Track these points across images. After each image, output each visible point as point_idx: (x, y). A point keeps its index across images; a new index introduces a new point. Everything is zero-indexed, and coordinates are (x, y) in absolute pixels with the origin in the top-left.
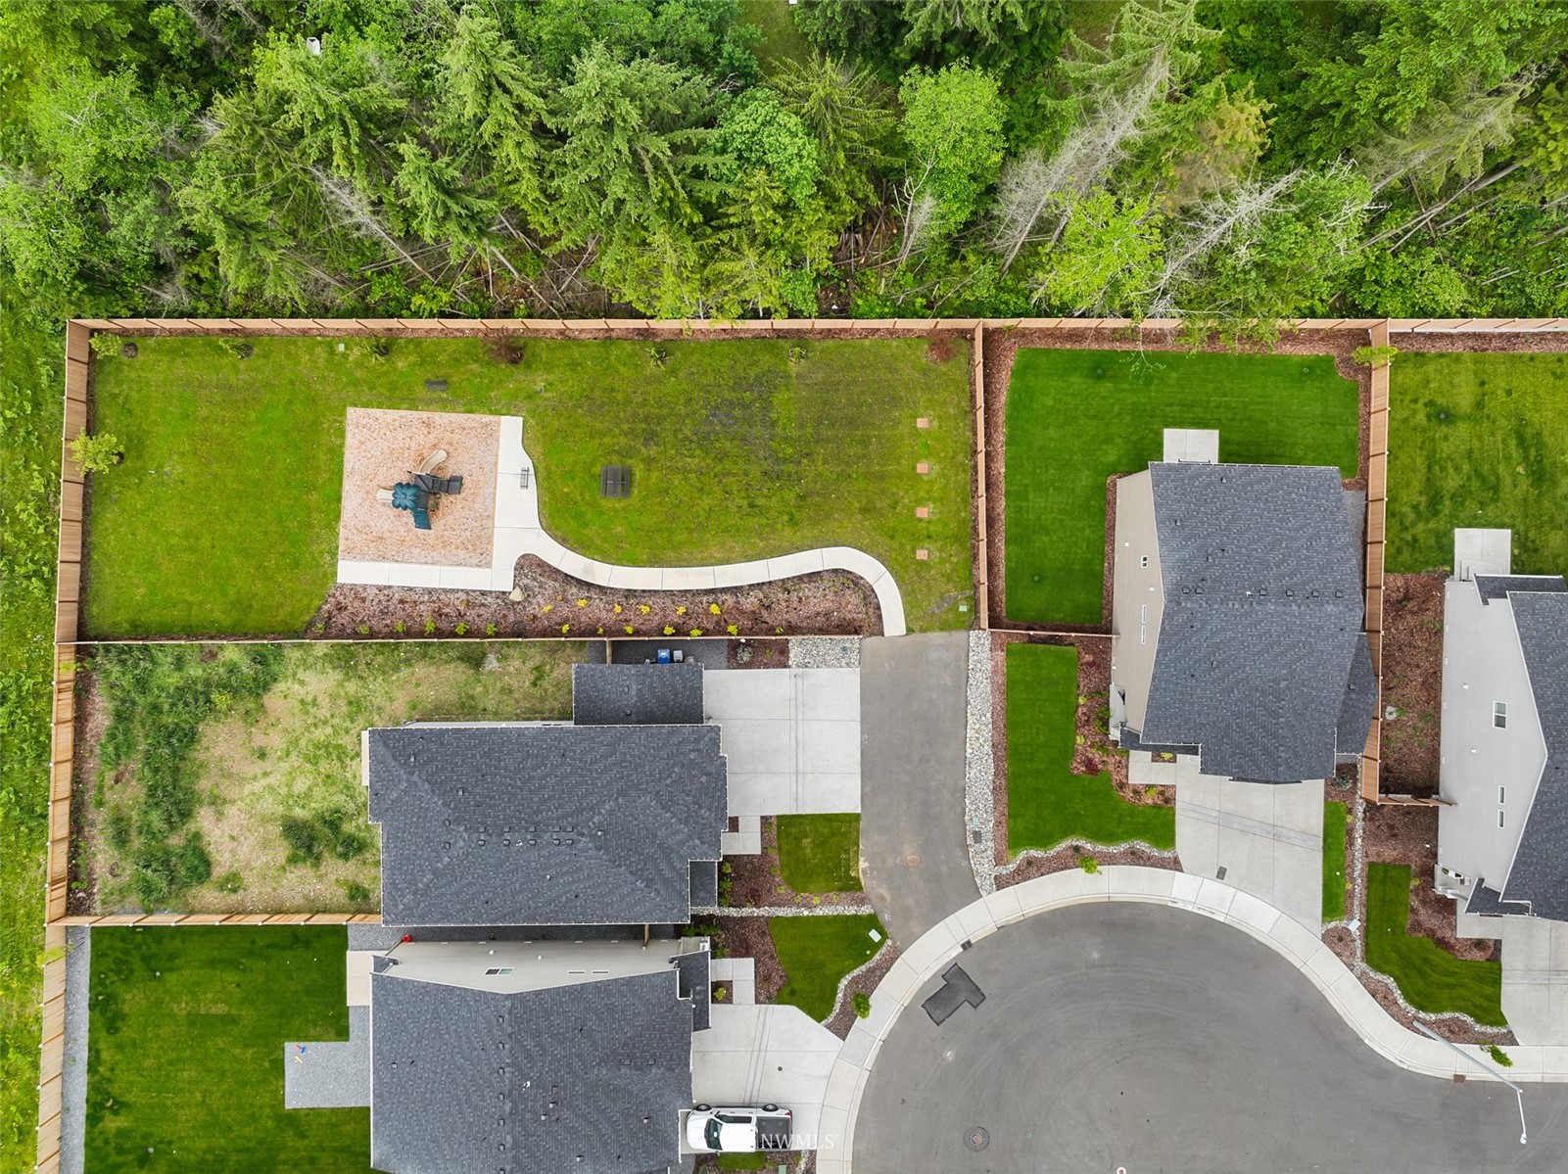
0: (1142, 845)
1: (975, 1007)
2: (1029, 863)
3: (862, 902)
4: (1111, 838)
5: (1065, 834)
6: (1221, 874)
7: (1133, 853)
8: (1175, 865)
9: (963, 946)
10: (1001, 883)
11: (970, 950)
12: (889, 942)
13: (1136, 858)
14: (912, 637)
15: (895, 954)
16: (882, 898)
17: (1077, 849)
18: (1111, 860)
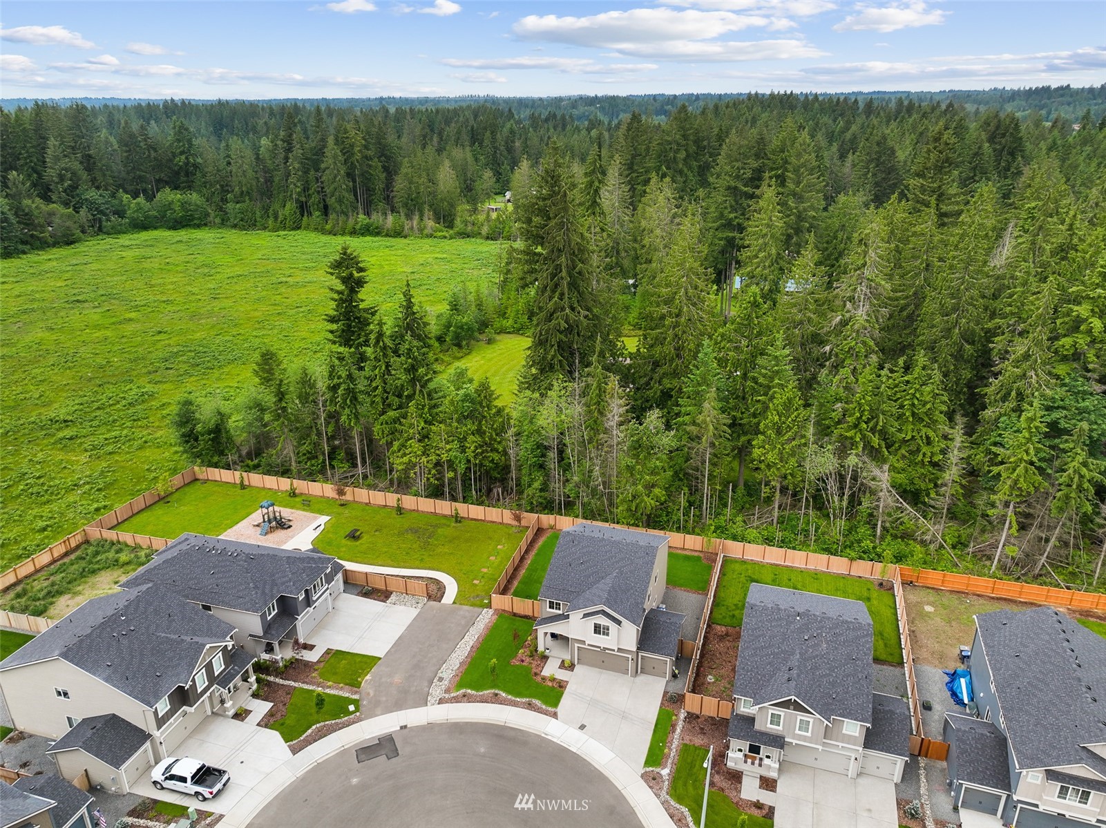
0: (537, 702)
1: (389, 759)
2: (464, 696)
3: (356, 693)
4: (519, 695)
5: (492, 687)
6: (582, 727)
7: (529, 704)
8: (555, 715)
9: (401, 728)
10: (441, 702)
11: (405, 731)
12: (358, 714)
13: (530, 706)
14: (454, 605)
15: (359, 720)
16: (369, 694)
17: (496, 695)
18: (515, 704)
